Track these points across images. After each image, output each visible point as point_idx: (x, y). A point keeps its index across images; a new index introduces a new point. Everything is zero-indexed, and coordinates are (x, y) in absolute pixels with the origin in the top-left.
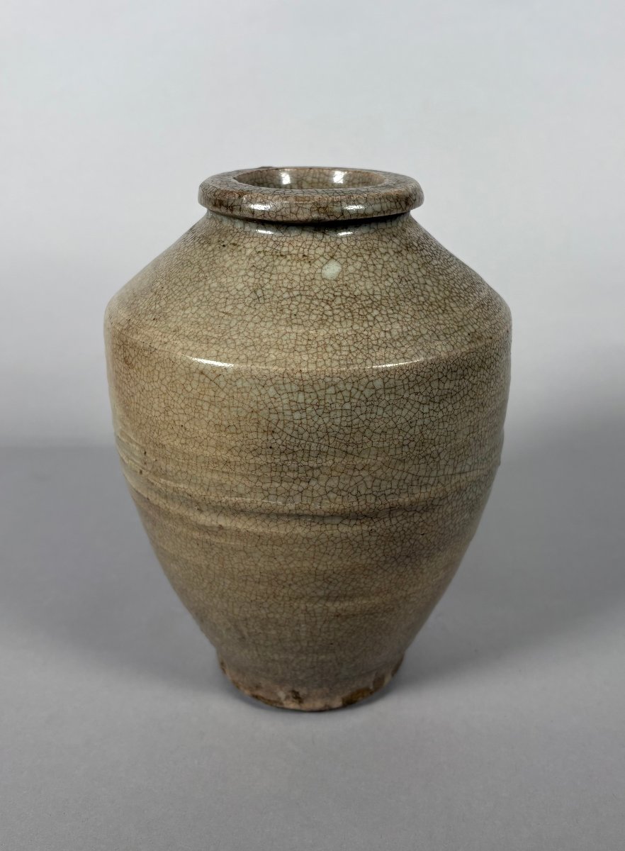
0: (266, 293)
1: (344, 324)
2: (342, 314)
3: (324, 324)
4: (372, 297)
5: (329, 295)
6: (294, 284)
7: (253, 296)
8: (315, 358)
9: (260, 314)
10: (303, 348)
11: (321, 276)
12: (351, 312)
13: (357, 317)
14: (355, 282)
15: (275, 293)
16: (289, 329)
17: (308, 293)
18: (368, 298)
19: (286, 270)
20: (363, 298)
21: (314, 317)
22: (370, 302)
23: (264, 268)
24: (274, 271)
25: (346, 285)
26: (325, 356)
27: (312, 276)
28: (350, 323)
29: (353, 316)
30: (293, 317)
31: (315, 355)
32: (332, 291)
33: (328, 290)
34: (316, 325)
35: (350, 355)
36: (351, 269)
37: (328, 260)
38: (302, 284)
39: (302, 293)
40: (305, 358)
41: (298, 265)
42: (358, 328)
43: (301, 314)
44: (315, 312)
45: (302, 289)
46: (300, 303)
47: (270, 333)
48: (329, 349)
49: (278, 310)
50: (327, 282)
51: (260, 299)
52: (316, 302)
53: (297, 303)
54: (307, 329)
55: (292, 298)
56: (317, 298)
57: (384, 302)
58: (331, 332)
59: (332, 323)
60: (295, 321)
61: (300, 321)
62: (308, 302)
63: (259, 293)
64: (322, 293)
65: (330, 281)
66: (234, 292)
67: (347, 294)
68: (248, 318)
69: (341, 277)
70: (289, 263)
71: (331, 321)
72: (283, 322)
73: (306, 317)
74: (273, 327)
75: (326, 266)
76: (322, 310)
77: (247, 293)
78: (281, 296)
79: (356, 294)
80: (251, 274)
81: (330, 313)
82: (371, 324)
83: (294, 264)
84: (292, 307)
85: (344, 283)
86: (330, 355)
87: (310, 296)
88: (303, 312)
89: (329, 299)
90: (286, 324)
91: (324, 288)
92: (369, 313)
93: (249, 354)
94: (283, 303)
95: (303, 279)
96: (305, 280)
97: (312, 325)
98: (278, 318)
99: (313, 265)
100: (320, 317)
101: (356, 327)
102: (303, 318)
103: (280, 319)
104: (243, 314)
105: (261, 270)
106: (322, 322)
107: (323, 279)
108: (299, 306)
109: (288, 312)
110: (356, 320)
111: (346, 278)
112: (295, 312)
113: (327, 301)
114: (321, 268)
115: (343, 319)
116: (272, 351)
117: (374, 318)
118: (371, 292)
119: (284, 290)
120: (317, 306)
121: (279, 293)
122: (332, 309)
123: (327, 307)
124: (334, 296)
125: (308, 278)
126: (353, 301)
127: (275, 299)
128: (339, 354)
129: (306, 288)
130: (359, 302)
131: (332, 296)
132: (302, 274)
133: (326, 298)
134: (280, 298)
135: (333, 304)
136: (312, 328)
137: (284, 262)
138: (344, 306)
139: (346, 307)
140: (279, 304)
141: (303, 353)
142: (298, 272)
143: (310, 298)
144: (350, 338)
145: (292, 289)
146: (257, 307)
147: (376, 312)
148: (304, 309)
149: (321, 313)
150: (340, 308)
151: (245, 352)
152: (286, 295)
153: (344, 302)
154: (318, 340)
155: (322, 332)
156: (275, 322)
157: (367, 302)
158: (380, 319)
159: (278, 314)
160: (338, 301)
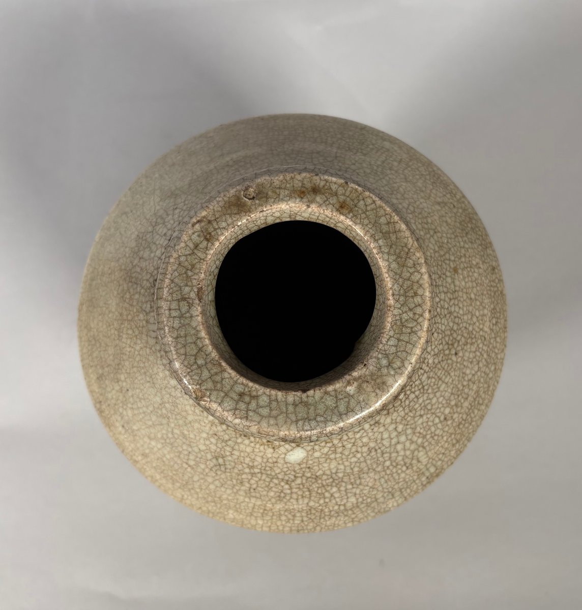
0: (227, 463)
1: (300, 501)
2: (300, 493)
3: (281, 500)
4: (334, 476)
5: (290, 476)
6: (256, 463)
7: (214, 461)
8: (269, 524)
9: (221, 481)
10: (260, 515)
11: (284, 460)
12: (309, 491)
13: (315, 495)
14: (319, 464)
15: (237, 466)
16: (247, 500)
17: (269, 472)
18: (329, 477)
19: (249, 450)
20: (325, 477)
21: (272, 494)
22: (331, 480)
23: (227, 441)
24: (236, 447)
25: (309, 468)
26: (279, 523)
27: (275, 460)
28: (306, 501)
29: (310, 494)
30: (252, 490)
31: (270, 521)
32: (293, 473)
33: (289, 472)
34: (273, 500)
35: (302, 524)
36: (317, 454)
37: (294, 448)
38: (263, 465)
39: (263, 471)
40: (260, 522)
41: (262, 448)
42: (313, 504)
43: (260, 489)
44: (274, 489)
45: (263, 468)
46: (260, 480)
47: (230, 498)
48: (283, 518)
49: (239, 482)
50: (289, 465)
51: (222, 467)
52: (276, 481)
53: (257, 479)
54: (264, 502)
55: (253, 474)
56: (278, 478)
57: (346, 479)
58: (287, 507)
59: (289, 500)
60: (253, 494)
61: (258, 495)
62: (268, 480)
63: (221, 461)
64: (283, 473)
65: (293, 464)
66: (196, 449)
67: (309, 475)
68: (210, 480)
69: (305, 461)
70: (252, 445)
71: (288, 498)
72: (242, 493)
73: (265, 493)
74: (233, 495)
75: (291, 453)
76: (282, 488)
77: (209, 456)
78: (242, 470)
79: (318, 474)
80: (213, 440)
81: (289, 491)
82: (327, 500)
83: (258, 446)
84: (252, 482)
85: (308, 466)
86: (284, 523)
87: (271, 475)
88: (262, 488)
89: (290, 480)
90: (244, 494)
91: (285, 470)
92: (327, 491)
93: (210, 508)
94: (244, 476)
95: (265, 460)
96: (267, 461)
97: (270, 500)
98: (237, 488)
99: (277, 450)
100: (279, 494)
101: (312, 504)
102: (262, 493)
103: (240, 490)
104: (205, 473)
105: (223, 441)
106: (280, 499)
107: (286, 463)
108: (259, 483)
109: (248, 485)
110: (312, 498)
111: (311, 462)
112: (254, 486)
113: (287, 481)
114: (285, 454)
115: (300, 497)
116: (231, 512)
117: (332, 495)
118: (334, 471)
119: (245, 466)
120: (276, 484)
121: (240, 467)
122: (291, 488)
123: (287, 486)
124: (295, 477)
125: (270, 460)
126: (314, 481)
127: (236, 471)
128: (291, 522)
129: (267, 468)
130: (320, 481)
131: (292, 477)
132: (264, 456)
133: (286, 478)
134: (241, 472)
135: (293, 484)
136: (269, 502)
137: (247, 442)
138: (304, 486)
139: (305, 486)
140: (240, 477)
141: (258, 518)
142: (261, 454)
143: (271, 477)
144: (305, 511)
145: (252, 467)
146: (219, 473)
147: (334, 489)
148: (263, 485)
149: (280, 491)
150: (299, 488)
151: (207, 505)
152: (247, 470)
153: (304, 481)
154: (274, 511)
155: (278, 506)
156: (235, 490)
157: (328, 481)
158: (336, 495)
159: (238, 485)
160: (299, 481)
